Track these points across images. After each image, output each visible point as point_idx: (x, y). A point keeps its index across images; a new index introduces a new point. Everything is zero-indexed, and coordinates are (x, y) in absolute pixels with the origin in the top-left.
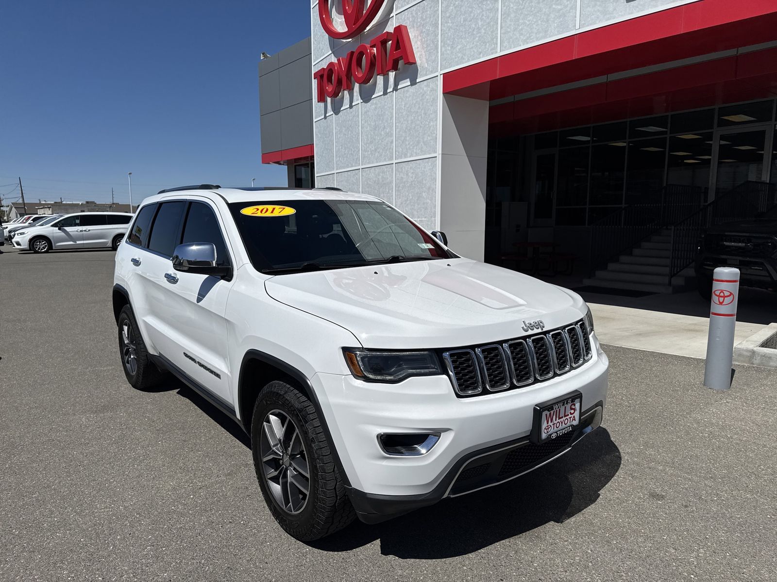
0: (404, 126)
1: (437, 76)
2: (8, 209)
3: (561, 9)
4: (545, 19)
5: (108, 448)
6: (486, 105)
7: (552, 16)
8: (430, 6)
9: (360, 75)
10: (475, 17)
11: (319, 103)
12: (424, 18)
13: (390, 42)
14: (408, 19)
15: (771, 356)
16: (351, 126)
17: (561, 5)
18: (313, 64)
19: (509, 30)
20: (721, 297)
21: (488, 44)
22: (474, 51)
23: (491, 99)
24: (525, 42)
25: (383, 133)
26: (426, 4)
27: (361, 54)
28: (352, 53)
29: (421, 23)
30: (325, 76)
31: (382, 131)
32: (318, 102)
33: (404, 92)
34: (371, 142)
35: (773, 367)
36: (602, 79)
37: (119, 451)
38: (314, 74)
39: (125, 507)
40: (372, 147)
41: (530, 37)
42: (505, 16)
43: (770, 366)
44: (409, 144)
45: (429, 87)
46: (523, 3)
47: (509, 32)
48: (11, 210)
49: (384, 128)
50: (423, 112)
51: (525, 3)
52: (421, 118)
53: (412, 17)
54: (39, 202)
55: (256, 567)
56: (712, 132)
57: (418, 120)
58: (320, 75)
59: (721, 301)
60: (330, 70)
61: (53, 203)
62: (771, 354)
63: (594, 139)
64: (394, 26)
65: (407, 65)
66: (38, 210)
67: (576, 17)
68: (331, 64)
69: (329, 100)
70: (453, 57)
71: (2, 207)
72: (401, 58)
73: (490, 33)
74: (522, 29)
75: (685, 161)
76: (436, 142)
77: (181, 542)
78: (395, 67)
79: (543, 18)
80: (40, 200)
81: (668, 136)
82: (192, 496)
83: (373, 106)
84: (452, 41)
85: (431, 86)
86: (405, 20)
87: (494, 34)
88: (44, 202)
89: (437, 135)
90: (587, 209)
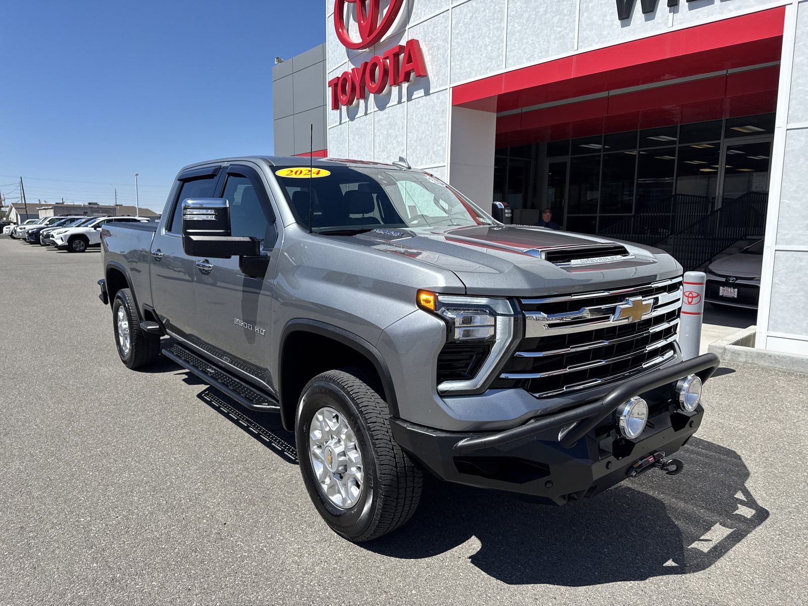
0: (415, 136)
1: (447, 89)
2: (7, 209)
3: (561, 31)
4: (547, 40)
5: (153, 418)
6: (494, 116)
7: (553, 37)
8: (441, 22)
9: (374, 86)
10: (483, 34)
11: (334, 111)
12: (435, 32)
13: (403, 54)
14: (420, 33)
15: (739, 352)
16: (364, 134)
17: (561, 27)
18: (327, 72)
19: (514, 48)
20: (690, 297)
21: (494, 61)
22: (481, 67)
23: (498, 111)
24: (528, 60)
25: (394, 142)
26: (437, 20)
27: (375, 65)
28: (366, 64)
29: (432, 38)
30: (339, 85)
31: (394, 139)
32: (332, 110)
33: (415, 102)
34: (383, 151)
35: (741, 362)
36: (604, 94)
37: (162, 420)
38: (329, 82)
39: (175, 458)
40: (384, 155)
41: (533, 55)
42: (510, 35)
43: (740, 362)
44: (419, 153)
45: (439, 99)
46: (527, 23)
47: (514, 50)
48: (11, 210)
49: (396, 137)
50: (433, 123)
51: (529, 24)
52: (432, 128)
53: (424, 32)
54: (38, 203)
55: (285, 496)
56: (720, 143)
57: (428, 130)
58: (335, 84)
59: (690, 301)
60: (345, 78)
61: (54, 203)
62: (740, 351)
63: (606, 147)
64: (407, 40)
65: (418, 78)
66: (40, 211)
67: (574, 39)
68: (345, 73)
69: (344, 108)
70: (462, 71)
71: (3, 207)
72: (413, 70)
73: (496, 50)
74: (525, 48)
75: (701, 170)
76: (445, 152)
77: (224, 481)
78: (407, 79)
79: (545, 39)
80: (39, 200)
81: (677, 146)
82: (229, 452)
83: (386, 116)
84: (460, 56)
85: (441, 97)
86: (417, 34)
87: (500, 51)
88: (44, 203)
89: (445, 145)
90: (598, 217)
